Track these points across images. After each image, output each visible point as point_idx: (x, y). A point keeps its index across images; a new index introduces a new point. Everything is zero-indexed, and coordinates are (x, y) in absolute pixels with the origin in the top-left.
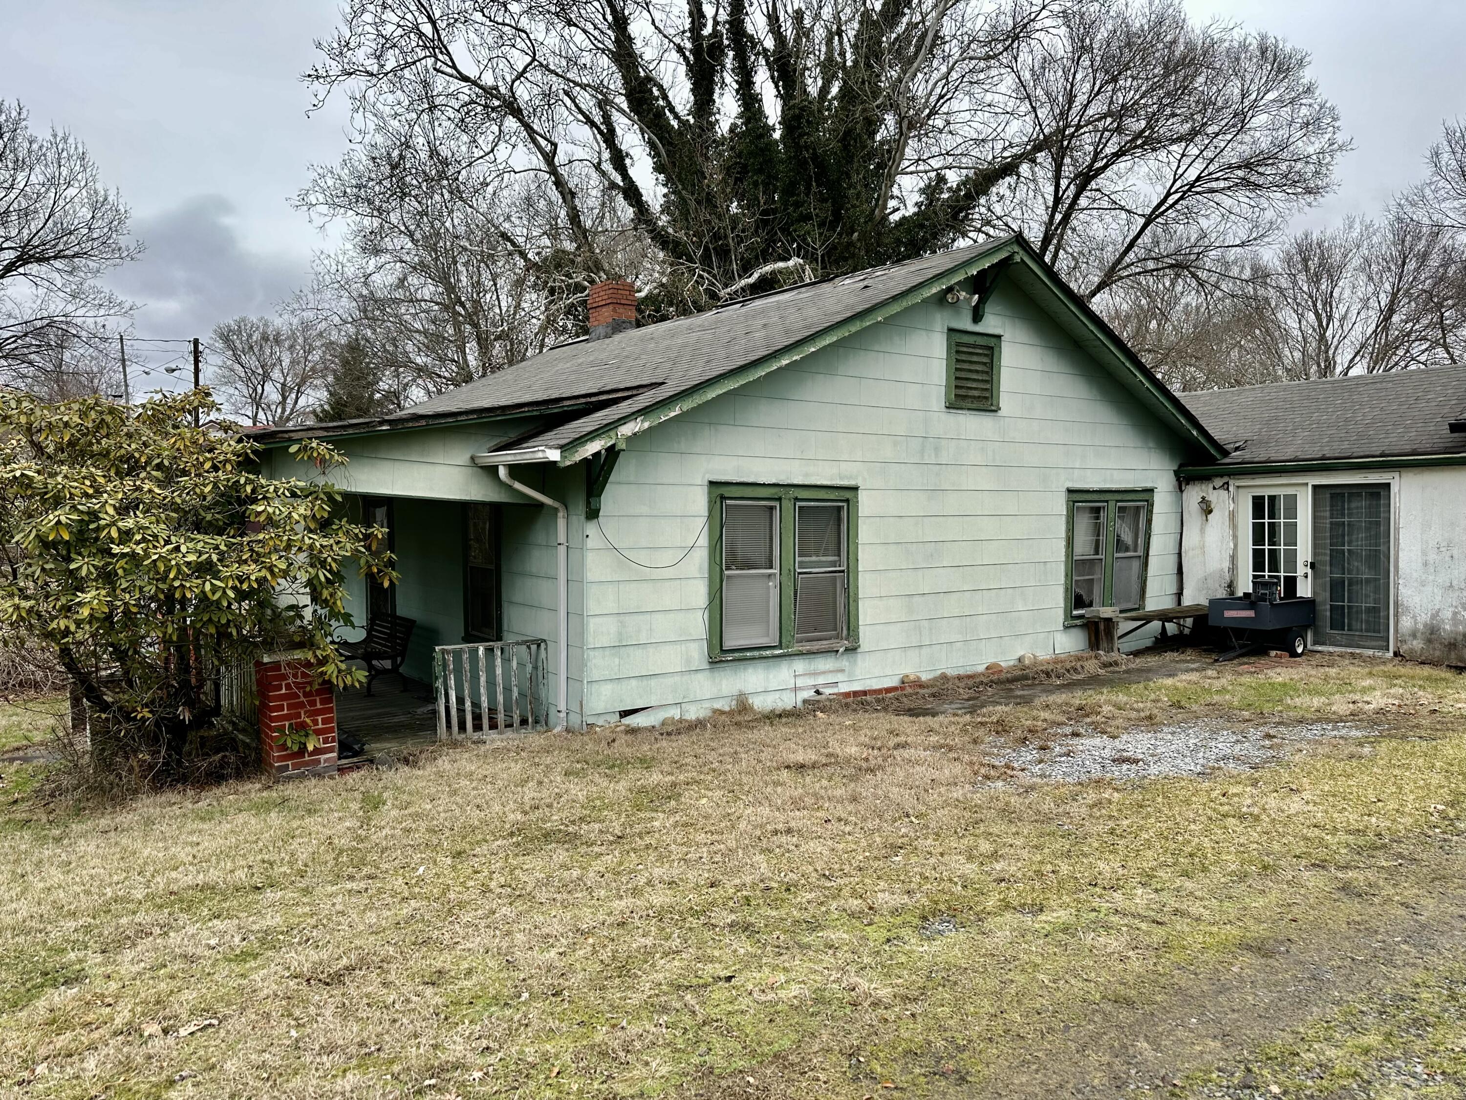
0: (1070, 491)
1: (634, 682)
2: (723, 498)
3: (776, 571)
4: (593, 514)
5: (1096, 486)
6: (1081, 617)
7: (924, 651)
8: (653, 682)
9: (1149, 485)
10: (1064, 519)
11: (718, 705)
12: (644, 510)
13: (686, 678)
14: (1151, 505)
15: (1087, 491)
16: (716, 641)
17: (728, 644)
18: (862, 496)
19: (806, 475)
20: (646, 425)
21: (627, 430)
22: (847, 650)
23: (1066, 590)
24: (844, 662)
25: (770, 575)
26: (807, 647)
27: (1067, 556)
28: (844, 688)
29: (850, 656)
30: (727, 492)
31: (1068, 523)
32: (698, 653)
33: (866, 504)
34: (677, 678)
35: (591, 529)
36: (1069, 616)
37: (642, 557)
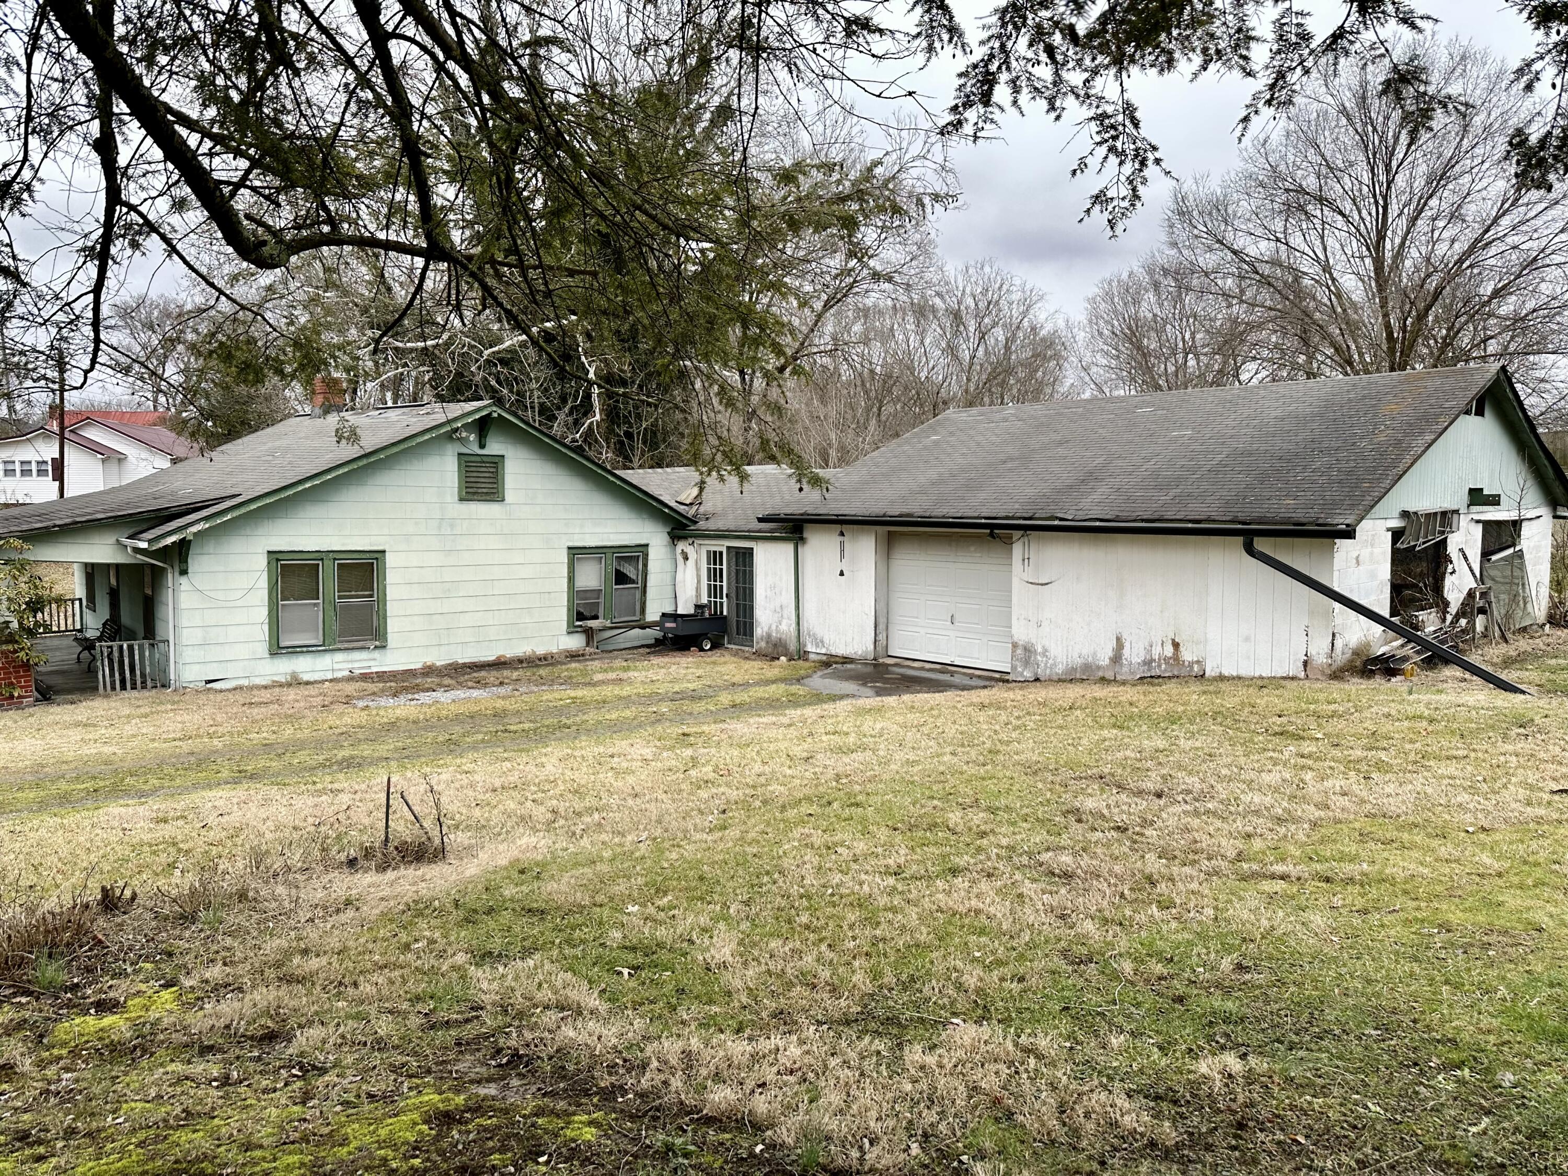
0: (569, 548)
1: (215, 665)
2: (278, 560)
3: (320, 601)
4: (184, 572)
5: (593, 544)
6: (580, 626)
7: (442, 648)
8: (229, 664)
9: (643, 542)
10: (566, 566)
11: (276, 679)
12: (222, 568)
13: (253, 662)
14: (646, 556)
15: (585, 548)
16: (274, 642)
17: (282, 644)
18: (388, 556)
19: (343, 545)
20: (207, 526)
21: (194, 529)
22: (376, 647)
23: (569, 610)
24: (376, 654)
25: (315, 605)
26: (346, 645)
27: (569, 588)
28: (374, 670)
29: (381, 651)
30: (280, 556)
31: (569, 568)
32: (262, 649)
33: (391, 560)
34: (246, 663)
35: (183, 580)
36: (570, 624)
37: (220, 595)
